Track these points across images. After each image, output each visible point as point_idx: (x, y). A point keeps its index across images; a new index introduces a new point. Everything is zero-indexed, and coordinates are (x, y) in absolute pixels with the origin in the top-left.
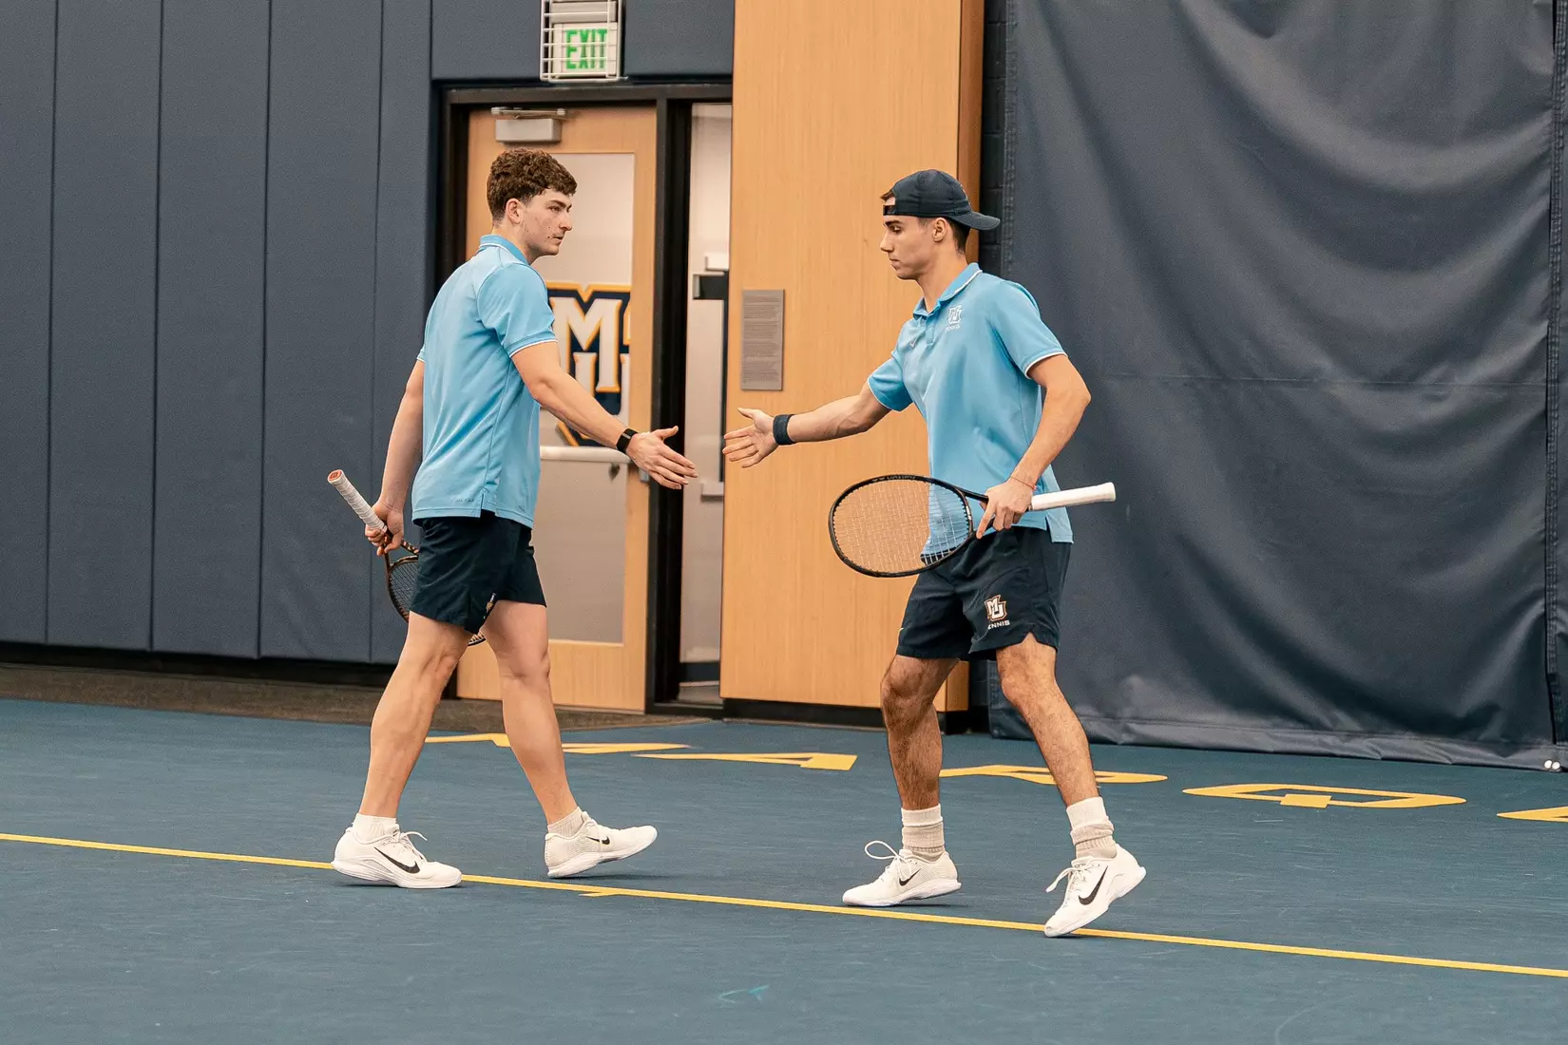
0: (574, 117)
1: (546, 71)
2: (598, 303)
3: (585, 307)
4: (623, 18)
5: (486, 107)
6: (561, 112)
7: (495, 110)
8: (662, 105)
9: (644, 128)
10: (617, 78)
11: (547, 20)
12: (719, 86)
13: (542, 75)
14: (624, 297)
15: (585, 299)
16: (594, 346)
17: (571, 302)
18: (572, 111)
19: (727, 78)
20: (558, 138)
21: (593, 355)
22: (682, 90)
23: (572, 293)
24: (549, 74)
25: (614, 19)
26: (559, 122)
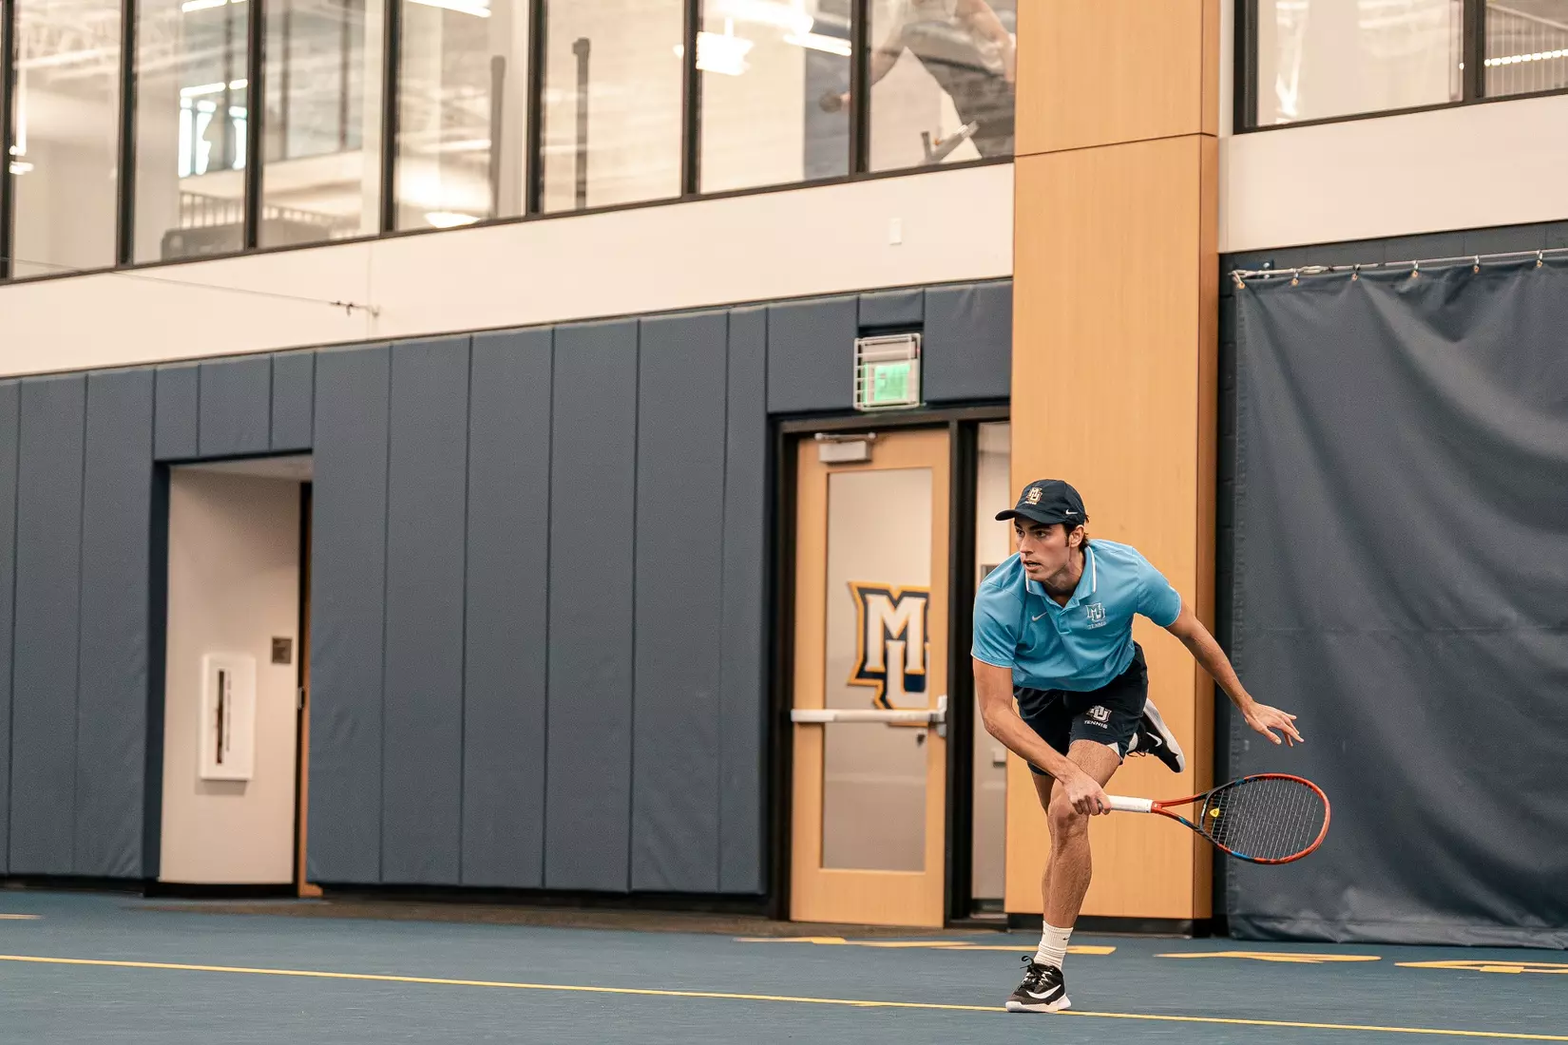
0: (883, 440)
1: (859, 401)
2: (906, 600)
3: (895, 603)
4: (921, 356)
5: (810, 435)
6: (872, 436)
7: (818, 436)
8: (954, 425)
9: (938, 447)
10: (917, 405)
11: (860, 359)
12: (999, 406)
13: (856, 405)
14: (925, 595)
15: (896, 596)
16: (903, 636)
17: (883, 600)
18: (880, 435)
19: (1005, 401)
20: (869, 458)
21: (901, 644)
22: (970, 413)
23: (884, 592)
24: (861, 403)
25: (914, 356)
26: (871, 444)
